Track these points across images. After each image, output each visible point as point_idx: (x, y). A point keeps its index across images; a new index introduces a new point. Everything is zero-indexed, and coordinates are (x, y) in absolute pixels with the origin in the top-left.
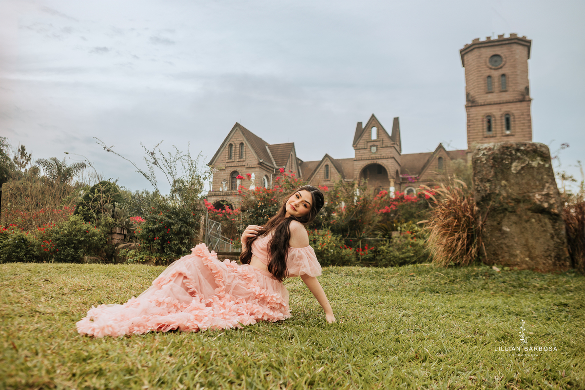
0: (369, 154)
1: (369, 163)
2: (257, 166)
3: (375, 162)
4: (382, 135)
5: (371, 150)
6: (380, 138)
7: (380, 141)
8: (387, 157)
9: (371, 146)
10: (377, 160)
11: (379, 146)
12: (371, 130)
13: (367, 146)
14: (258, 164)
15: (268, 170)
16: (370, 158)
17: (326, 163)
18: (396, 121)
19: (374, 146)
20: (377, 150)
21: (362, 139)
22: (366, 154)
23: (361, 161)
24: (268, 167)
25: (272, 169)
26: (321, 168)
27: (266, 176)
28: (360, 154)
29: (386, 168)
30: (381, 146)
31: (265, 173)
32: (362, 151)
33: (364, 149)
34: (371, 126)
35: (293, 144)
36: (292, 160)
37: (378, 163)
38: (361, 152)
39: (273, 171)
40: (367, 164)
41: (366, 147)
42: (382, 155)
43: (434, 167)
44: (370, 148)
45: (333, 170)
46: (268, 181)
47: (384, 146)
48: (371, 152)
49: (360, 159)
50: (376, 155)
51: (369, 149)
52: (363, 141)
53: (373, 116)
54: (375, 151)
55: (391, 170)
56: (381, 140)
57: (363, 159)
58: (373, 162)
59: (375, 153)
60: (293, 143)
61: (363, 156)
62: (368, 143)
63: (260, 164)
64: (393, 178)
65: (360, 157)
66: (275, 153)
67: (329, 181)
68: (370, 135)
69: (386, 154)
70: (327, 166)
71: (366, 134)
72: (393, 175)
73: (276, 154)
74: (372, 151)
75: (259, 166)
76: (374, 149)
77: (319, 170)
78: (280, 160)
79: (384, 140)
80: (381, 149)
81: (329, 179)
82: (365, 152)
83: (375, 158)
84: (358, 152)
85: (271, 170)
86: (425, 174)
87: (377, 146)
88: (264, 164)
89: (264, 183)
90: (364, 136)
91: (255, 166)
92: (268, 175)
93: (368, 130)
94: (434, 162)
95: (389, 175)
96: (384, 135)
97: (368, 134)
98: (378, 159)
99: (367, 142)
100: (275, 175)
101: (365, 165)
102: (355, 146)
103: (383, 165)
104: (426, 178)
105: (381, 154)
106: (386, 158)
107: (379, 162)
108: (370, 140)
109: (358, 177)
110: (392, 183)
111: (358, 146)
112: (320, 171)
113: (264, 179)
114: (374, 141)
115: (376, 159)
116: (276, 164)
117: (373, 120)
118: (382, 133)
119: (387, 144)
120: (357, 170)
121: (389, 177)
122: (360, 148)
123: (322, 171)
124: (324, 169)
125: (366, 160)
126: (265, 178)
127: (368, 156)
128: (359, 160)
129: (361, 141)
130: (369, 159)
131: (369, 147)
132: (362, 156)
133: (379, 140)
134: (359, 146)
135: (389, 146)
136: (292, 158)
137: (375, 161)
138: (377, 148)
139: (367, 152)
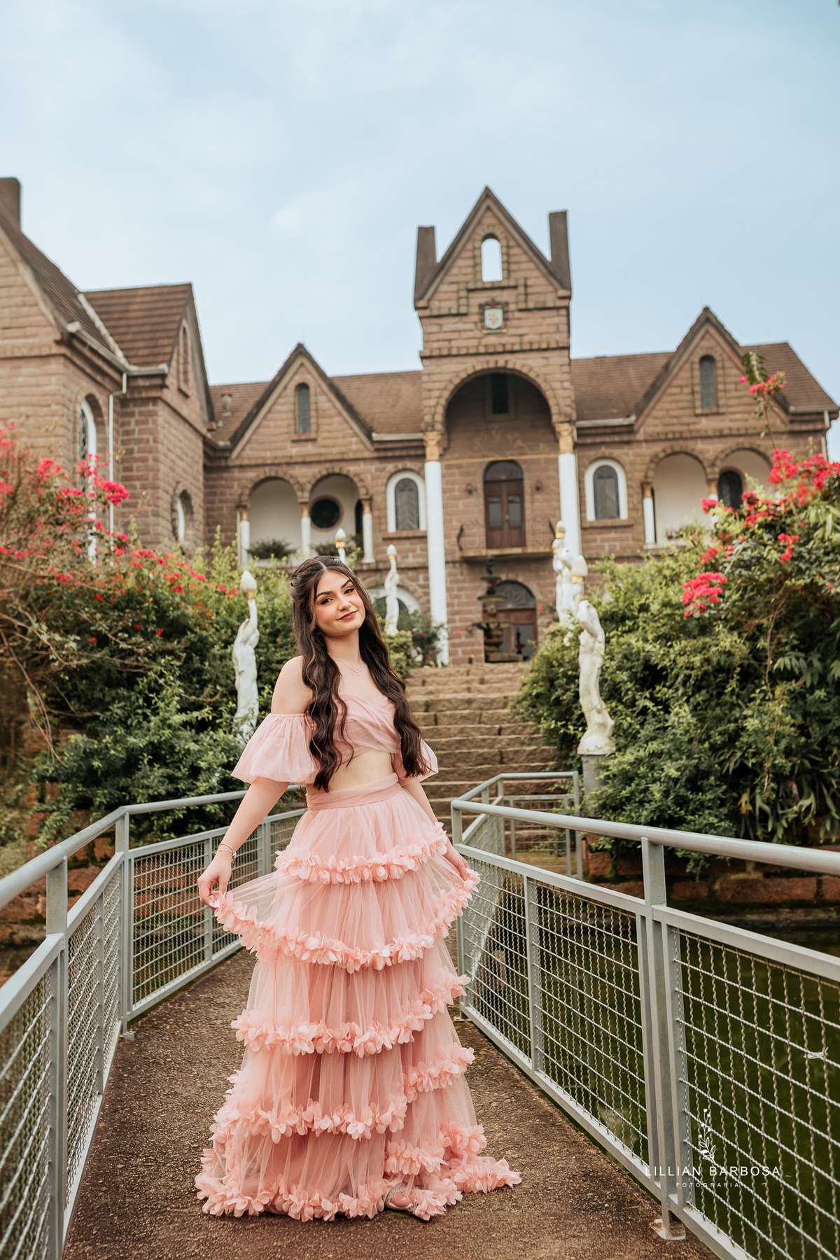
0: (477, 334)
1: (479, 367)
2: (56, 350)
3: (501, 363)
4: (523, 266)
5: (482, 321)
6: (513, 275)
7: (515, 287)
8: (544, 346)
9: (482, 307)
10: (507, 357)
11: (512, 307)
12: (480, 248)
13: (468, 306)
14: (58, 343)
15: (99, 378)
16: (482, 350)
17: (298, 379)
18: (558, 221)
19: (493, 304)
20: (505, 319)
21: (449, 279)
22: (464, 335)
23: (445, 360)
24: (99, 363)
25: (116, 376)
26: (279, 397)
27: (91, 400)
28: (442, 336)
29: (544, 386)
30: (522, 306)
31: (88, 387)
32: (449, 324)
33: (458, 315)
34: (481, 232)
35: (187, 288)
36: (186, 352)
37: (510, 366)
38: (445, 328)
39: (120, 386)
40: (470, 371)
41: (463, 310)
42: (526, 339)
43: (686, 390)
44: (482, 314)
45: (323, 401)
46: (100, 423)
47: (531, 305)
48: (483, 327)
49: (445, 352)
50: (504, 340)
51: (476, 318)
52: (454, 287)
53: (488, 194)
54: (499, 323)
55: (560, 392)
56: (521, 282)
57: (454, 352)
58: (492, 365)
59: (498, 332)
60: (189, 286)
61: (454, 343)
62: (472, 295)
63: (69, 340)
64: (570, 422)
65: (446, 344)
66: (120, 319)
67: (314, 440)
68: (477, 265)
69: (541, 334)
70: (303, 387)
71: (460, 263)
72: (568, 410)
73: (123, 322)
74: (488, 323)
75: (63, 350)
76: (494, 317)
77: (274, 403)
78: (142, 344)
79: (530, 282)
80: (518, 315)
81: (313, 435)
82: (461, 326)
83: (500, 349)
84: (435, 329)
85: (112, 379)
86: (655, 413)
87: (504, 306)
88: (84, 344)
89: (84, 430)
90: (455, 271)
91: (45, 351)
92: (101, 399)
93: (470, 246)
94: (685, 374)
95: (554, 410)
96: (531, 265)
97: (470, 262)
98: (512, 352)
99: (469, 291)
100: (123, 402)
101: (463, 375)
102: (422, 303)
103: (532, 375)
104: (660, 429)
105: (521, 336)
106: (539, 350)
107: (517, 363)
108: (479, 285)
109: (439, 418)
110: (566, 441)
111: (435, 304)
112: (277, 407)
113: (83, 415)
114: (494, 287)
115: (504, 352)
116: (126, 357)
117: (489, 208)
118: (524, 258)
119: (542, 298)
120: (436, 393)
121: (555, 418)
122: (445, 311)
123: (284, 408)
124: (292, 400)
125: (468, 355)
126: (86, 408)
127: (475, 342)
128: (441, 356)
129: (444, 287)
130: (477, 354)
131: (475, 309)
132: (450, 340)
133: (512, 283)
134: (437, 306)
135: (550, 304)
136: (185, 345)
137: (501, 361)
138: (505, 312)
139: (472, 326)
